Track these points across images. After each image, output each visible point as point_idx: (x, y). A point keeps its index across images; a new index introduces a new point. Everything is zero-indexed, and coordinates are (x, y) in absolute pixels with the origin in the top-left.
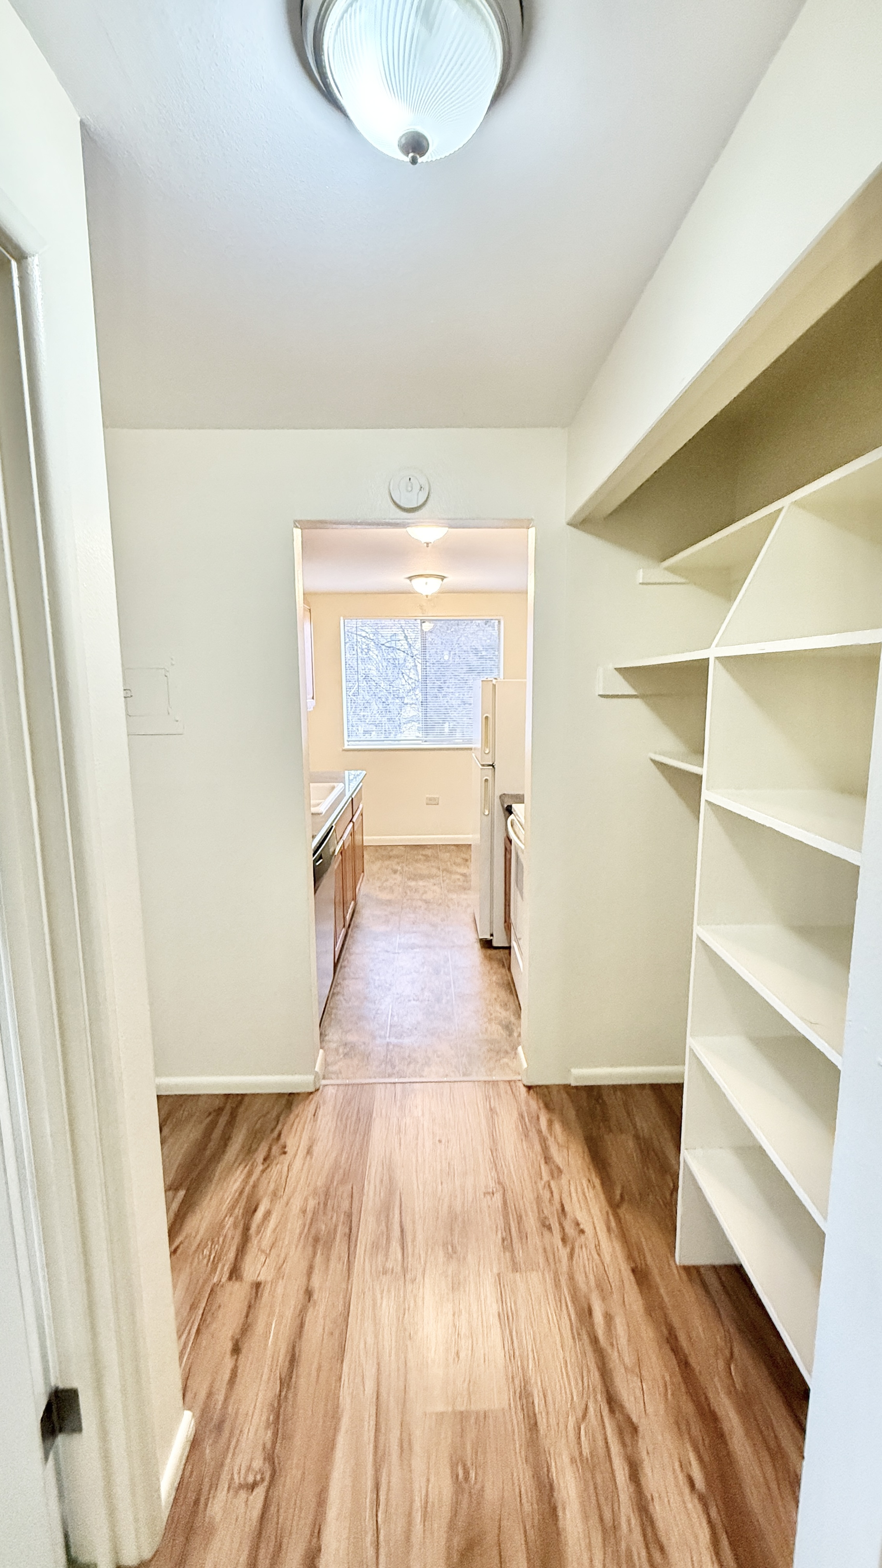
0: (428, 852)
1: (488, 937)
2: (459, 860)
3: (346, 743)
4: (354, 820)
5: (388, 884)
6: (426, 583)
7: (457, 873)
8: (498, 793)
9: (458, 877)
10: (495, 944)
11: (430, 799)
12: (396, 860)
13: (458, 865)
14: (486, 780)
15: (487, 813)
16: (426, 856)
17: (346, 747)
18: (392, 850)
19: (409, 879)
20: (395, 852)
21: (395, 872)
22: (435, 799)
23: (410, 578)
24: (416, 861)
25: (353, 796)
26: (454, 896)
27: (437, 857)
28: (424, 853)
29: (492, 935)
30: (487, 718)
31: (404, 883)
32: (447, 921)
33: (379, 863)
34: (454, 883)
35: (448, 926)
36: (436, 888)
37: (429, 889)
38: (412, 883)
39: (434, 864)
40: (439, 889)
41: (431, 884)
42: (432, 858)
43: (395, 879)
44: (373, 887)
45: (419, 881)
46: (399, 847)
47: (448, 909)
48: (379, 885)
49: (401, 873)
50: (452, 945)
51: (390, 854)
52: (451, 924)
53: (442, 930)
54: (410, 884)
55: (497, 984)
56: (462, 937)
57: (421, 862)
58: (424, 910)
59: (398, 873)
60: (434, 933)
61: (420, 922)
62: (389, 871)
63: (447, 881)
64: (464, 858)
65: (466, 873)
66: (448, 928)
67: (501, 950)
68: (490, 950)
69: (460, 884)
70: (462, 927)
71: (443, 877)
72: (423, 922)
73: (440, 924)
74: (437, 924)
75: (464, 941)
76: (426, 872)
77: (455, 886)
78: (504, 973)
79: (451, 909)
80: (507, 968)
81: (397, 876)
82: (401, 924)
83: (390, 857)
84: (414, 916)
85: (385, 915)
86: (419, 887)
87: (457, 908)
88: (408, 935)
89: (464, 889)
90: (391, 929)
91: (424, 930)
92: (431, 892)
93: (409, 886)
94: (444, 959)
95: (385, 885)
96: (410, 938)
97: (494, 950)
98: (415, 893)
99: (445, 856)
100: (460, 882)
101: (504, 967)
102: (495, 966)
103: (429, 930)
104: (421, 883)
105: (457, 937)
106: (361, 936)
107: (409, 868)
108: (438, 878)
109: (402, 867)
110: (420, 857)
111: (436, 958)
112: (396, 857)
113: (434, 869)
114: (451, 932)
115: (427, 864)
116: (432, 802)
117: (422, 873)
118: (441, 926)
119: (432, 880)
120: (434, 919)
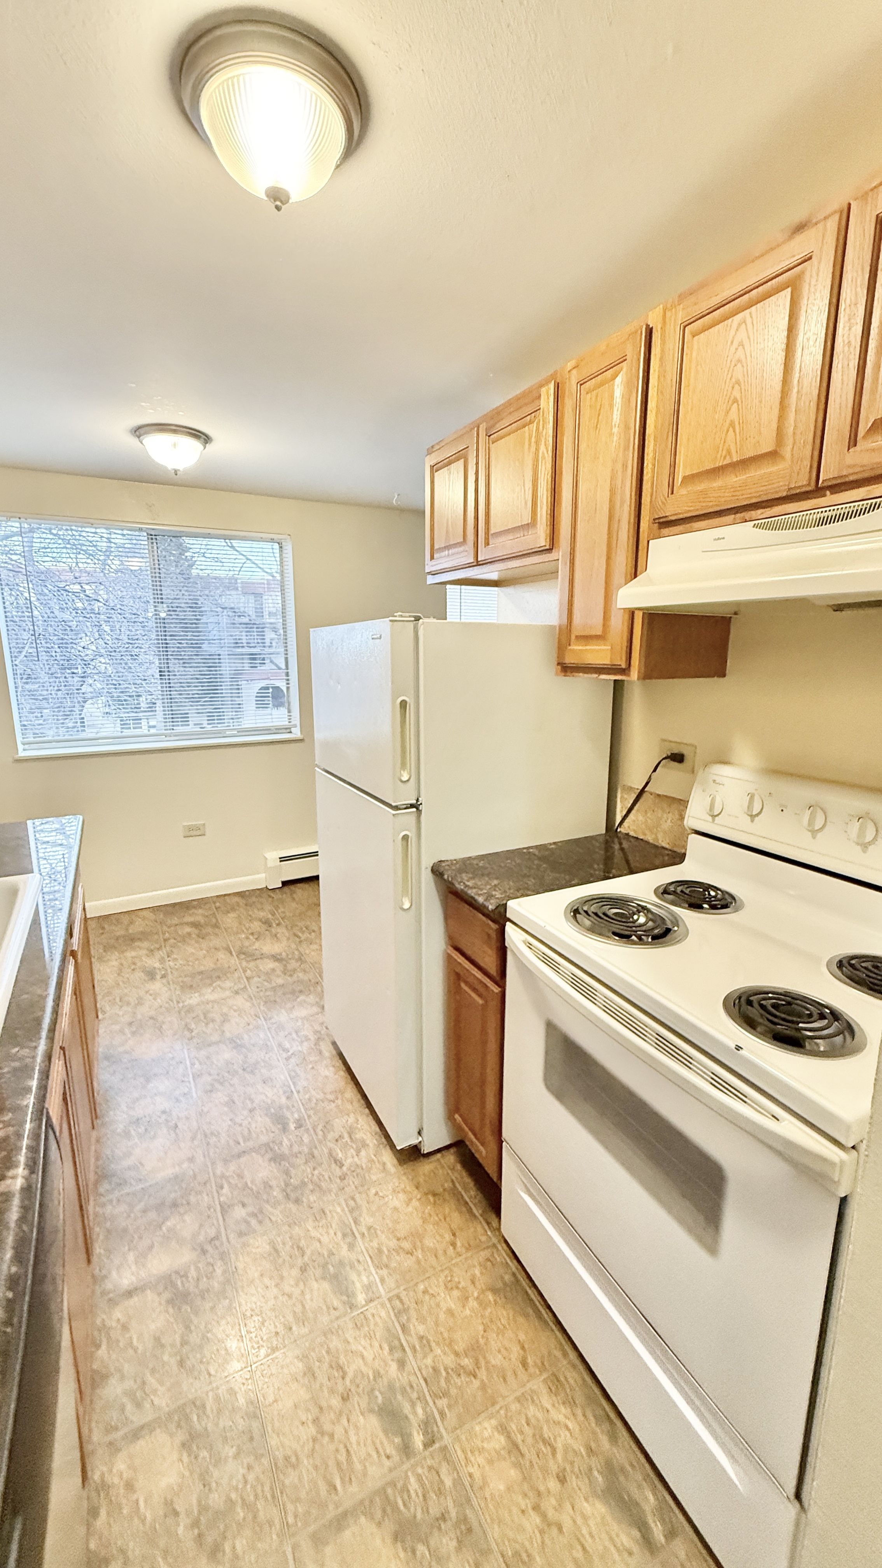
0: (198, 916)
1: (414, 1141)
2: (256, 926)
3: (20, 747)
4: (74, 947)
5: (144, 1011)
6: (175, 445)
7: (262, 956)
8: (427, 862)
9: (270, 965)
10: (426, 1150)
11: (190, 828)
12: (145, 944)
14: (405, 838)
15: (407, 905)
16: (195, 925)
17: (22, 754)
18: (132, 922)
19: (183, 988)
20: (138, 926)
21: (151, 975)
23: (139, 431)
24: (184, 939)
26: (281, 1016)
27: (216, 926)
28: (188, 919)
29: (418, 1133)
30: (403, 704)
31: (178, 1002)
32: (298, 1092)
33: (113, 957)
34: (269, 981)
35: (306, 1110)
36: (240, 1001)
37: (230, 1008)
38: (193, 999)
39: (216, 942)
40: (248, 1004)
41: (228, 993)
42: (209, 930)
43: (155, 996)
44: (116, 1027)
45: (204, 991)
46: (145, 913)
47: (285, 1055)
48: (127, 1019)
49: (163, 976)
50: (338, 1172)
51: (131, 931)
52: (310, 1100)
53: (299, 1126)
54: (188, 1002)
55: (495, 1291)
56: (346, 1138)
57: (193, 942)
58: (241, 1071)
59: (158, 977)
60: (286, 1142)
61: (245, 1113)
62: (139, 974)
63: (256, 979)
64: (261, 920)
65: (281, 954)
66: (309, 1117)
67: (439, 1155)
68: (426, 1167)
69: (280, 981)
70: (333, 1105)
71: (245, 971)
72: (251, 1111)
73: (288, 1108)
74: (281, 1108)
75: (358, 1152)
76: (208, 964)
77: (274, 989)
78: (484, 1238)
79: (290, 1054)
80: (481, 1219)
81: (157, 986)
82: (208, 1132)
83: (131, 940)
84: (226, 1099)
85: (164, 1112)
86: (209, 1007)
87: (300, 1049)
88: (232, 1167)
89: (293, 992)
90: (191, 1160)
91: (264, 1139)
92: (236, 1014)
93: (190, 1009)
94: (344, 1235)
95: (139, 1017)
96: (240, 1176)
97: (426, 1161)
98: (207, 1024)
99: (229, 920)
100: (278, 976)
101: (475, 1216)
102: (456, 1219)
103: (272, 1135)
104: (209, 994)
105: (337, 1140)
106: (123, 1208)
107: (176, 959)
108: (236, 975)
109: (162, 961)
110: (188, 929)
111: (325, 1239)
112: (144, 936)
113: (221, 955)
114: (320, 1127)
115: (204, 944)
116: (194, 832)
117: (202, 968)
118: (292, 1113)
119: (228, 984)
120: (270, 1094)
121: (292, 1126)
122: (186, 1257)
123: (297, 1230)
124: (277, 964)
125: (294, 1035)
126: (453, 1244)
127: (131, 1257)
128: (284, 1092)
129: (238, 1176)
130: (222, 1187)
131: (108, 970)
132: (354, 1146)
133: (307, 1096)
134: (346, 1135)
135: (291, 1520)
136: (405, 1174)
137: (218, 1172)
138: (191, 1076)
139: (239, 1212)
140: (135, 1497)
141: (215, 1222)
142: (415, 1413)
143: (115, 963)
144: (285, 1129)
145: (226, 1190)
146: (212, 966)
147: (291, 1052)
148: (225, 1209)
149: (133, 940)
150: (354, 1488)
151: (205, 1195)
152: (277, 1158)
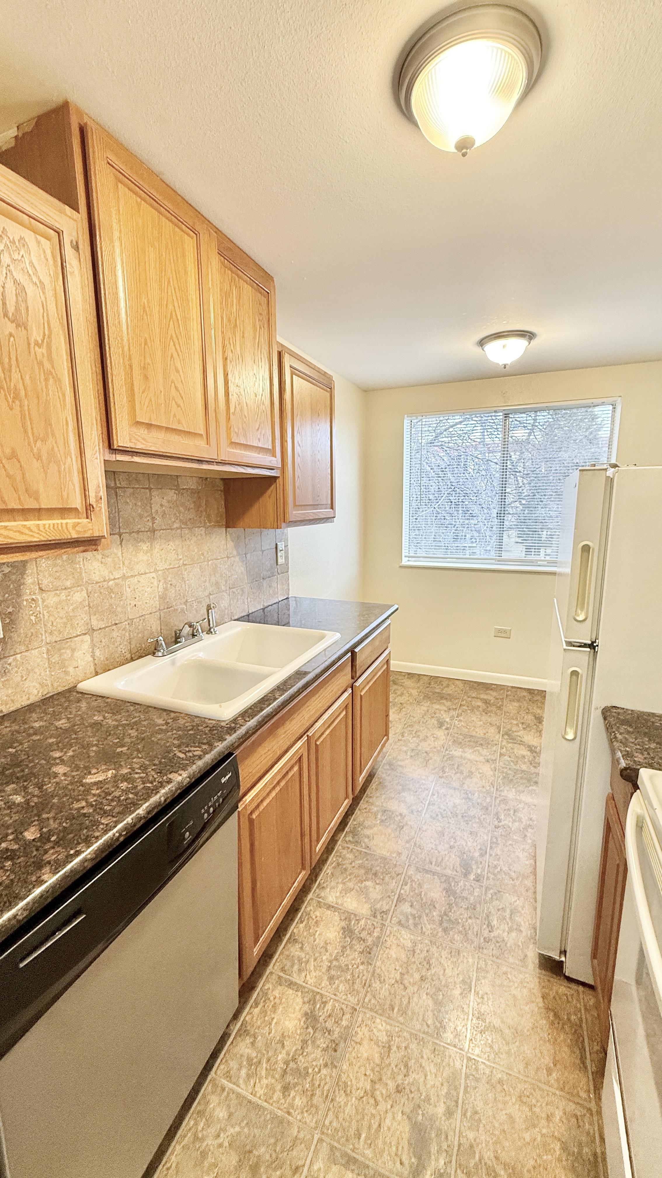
0: (491, 696)
3: (404, 558)
4: (357, 684)
5: (425, 746)
6: (504, 346)
7: (522, 743)
9: (525, 752)
10: (568, 972)
11: (500, 631)
12: (448, 704)
13: (527, 727)
14: (575, 673)
15: (570, 736)
16: (486, 702)
17: (405, 562)
18: (448, 686)
19: (456, 742)
20: (451, 690)
21: (441, 724)
22: (505, 631)
23: (482, 343)
24: (474, 709)
25: (357, 650)
26: (510, 794)
27: (500, 708)
28: (484, 697)
29: (564, 952)
31: (447, 750)
32: (491, 855)
33: (426, 705)
34: (516, 763)
35: (489, 872)
36: (487, 769)
37: (477, 769)
38: (457, 752)
39: (494, 719)
40: (492, 773)
41: (481, 759)
42: (494, 708)
43: (436, 739)
44: (405, 749)
45: (467, 750)
46: (457, 682)
47: (496, 823)
48: (412, 746)
49: (447, 729)
50: (486, 933)
51: (444, 692)
52: (496, 867)
53: (478, 879)
54: (453, 752)
55: (565, 1148)
56: (507, 914)
57: (478, 713)
58: (460, 817)
59: (444, 728)
60: (461, 884)
61: (447, 846)
62: (434, 721)
63: (506, 757)
64: (535, 716)
65: (536, 747)
66: (488, 878)
67: (581, 988)
68: (562, 988)
69: (524, 767)
70: (511, 882)
71: (502, 748)
72: (451, 847)
73: (476, 862)
74: (472, 858)
75: (511, 930)
76: (480, 732)
77: (516, 771)
78: (583, 1095)
79: (500, 824)
80: (591, 1077)
81: (440, 733)
82: (418, 843)
83: (442, 697)
84: (440, 829)
85: (401, 815)
86: (464, 762)
87: (510, 824)
88: (419, 876)
89: (529, 780)
90: (399, 854)
91: (448, 872)
92: (479, 776)
93: (452, 758)
94: (463, 982)
95: (420, 748)
96: (420, 885)
97: (565, 983)
98: (456, 773)
99: (512, 707)
100: (525, 763)
101: (586, 1068)
102: (565, 1053)
103: (455, 873)
104: (469, 754)
105: (498, 910)
106: (350, 856)
107: (460, 721)
108: (494, 748)
109: (452, 718)
110: (479, 703)
111: (449, 972)
112: (450, 698)
113: (492, 730)
114: (491, 891)
115: (484, 718)
116: (503, 634)
117: (474, 734)
118: (478, 868)
119: (485, 752)
120: (469, 844)
121: (472, 877)
122: (364, 910)
123: (434, 949)
124: (529, 753)
125: (512, 812)
126: (549, 1072)
127: (340, 886)
128: (481, 849)
129: (419, 884)
130: (406, 885)
131: (419, 711)
132: (510, 924)
133: (495, 863)
134: (508, 911)
135: (327, 1123)
136: (540, 978)
137: (410, 873)
138: (428, 802)
139: (406, 908)
140: (273, 1016)
141: (390, 903)
142: (437, 1160)
143: (425, 709)
144: (466, 875)
145: (407, 888)
146: (482, 735)
147: (503, 823)
148: (400, 899)
149: (442, 698)
150: (368, 1152)
151: (394, 881)
152: (449, 891)
